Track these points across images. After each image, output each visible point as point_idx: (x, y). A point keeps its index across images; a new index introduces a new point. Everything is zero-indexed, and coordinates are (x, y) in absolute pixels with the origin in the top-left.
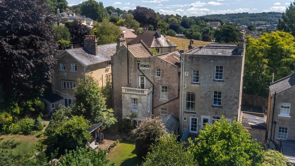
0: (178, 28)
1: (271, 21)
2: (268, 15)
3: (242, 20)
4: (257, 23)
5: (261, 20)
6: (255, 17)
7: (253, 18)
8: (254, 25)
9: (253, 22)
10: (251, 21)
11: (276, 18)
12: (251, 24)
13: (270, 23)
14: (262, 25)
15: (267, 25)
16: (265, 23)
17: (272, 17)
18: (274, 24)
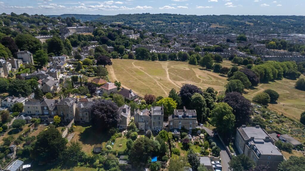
0: (107, 41)
1: (165, 20)
2: (164, 16)
3: (146, 20)
4: (156, 22)
5: (159, 20)
6: (155, 17)
7: (154, 18)
8: (154, 24)
9: (154, 22)
10: (152, 20)
11: (169, 19)
12: (153, 23)
13: (165, 22)
14: (160, 24)
15: (164, 24)
16: (161, 23)
17: (166, 18)
18: (168, 23)
